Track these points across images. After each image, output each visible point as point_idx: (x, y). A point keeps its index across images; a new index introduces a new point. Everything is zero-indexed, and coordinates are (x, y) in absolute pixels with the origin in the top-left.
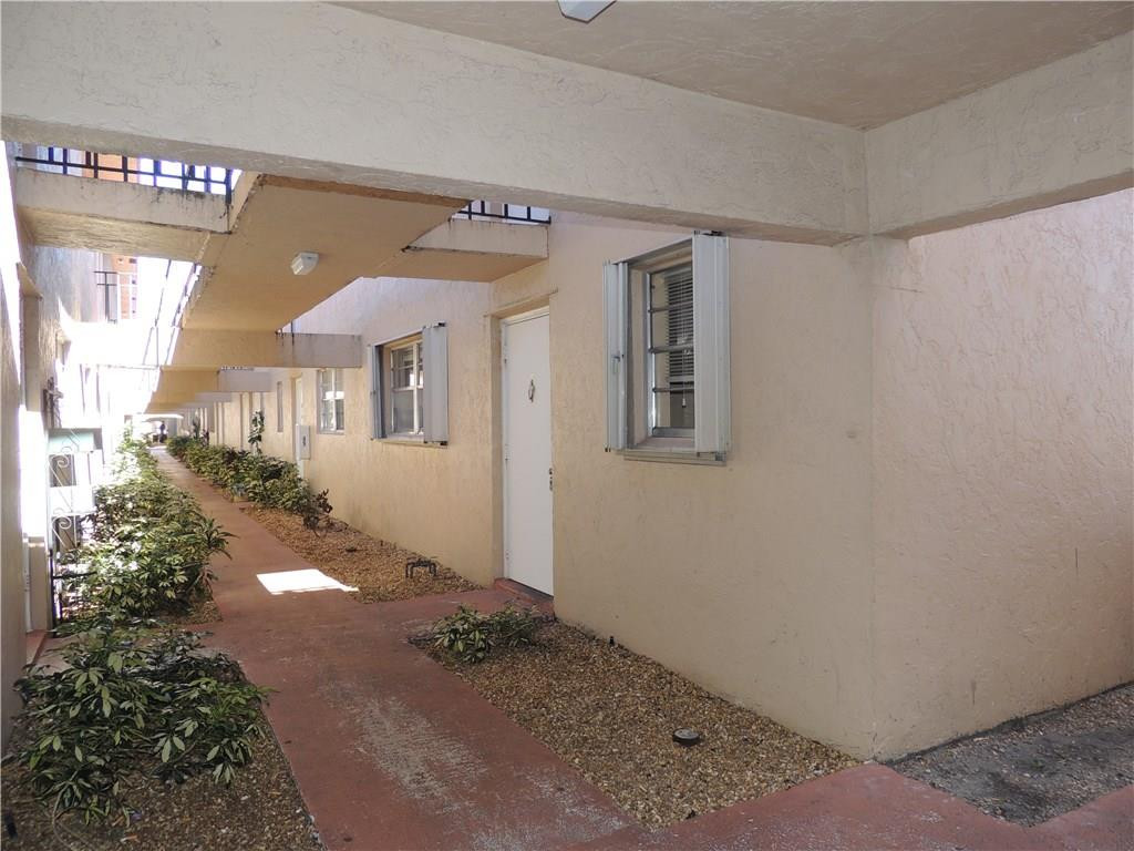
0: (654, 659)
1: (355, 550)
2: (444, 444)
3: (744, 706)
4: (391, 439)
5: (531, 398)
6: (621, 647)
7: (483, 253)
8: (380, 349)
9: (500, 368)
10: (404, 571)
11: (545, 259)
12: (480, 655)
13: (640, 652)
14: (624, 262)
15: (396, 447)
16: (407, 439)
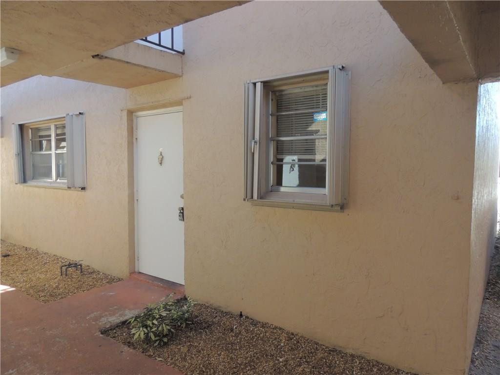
0: (277, 325)
1: (9, 256)
2: (83, 189)
3: (353, 353)
4: (30, 183)
5: (161, 163)
6: (247, 317)
7: (145, 67)
8: (21, 127)
9: (133, 143)
10: (59, 270)
11: (180, 76)
12: (165, 340)
13: (265, 321)
14: (261, 82)
15: (37, 189)
16: (46, 184)
